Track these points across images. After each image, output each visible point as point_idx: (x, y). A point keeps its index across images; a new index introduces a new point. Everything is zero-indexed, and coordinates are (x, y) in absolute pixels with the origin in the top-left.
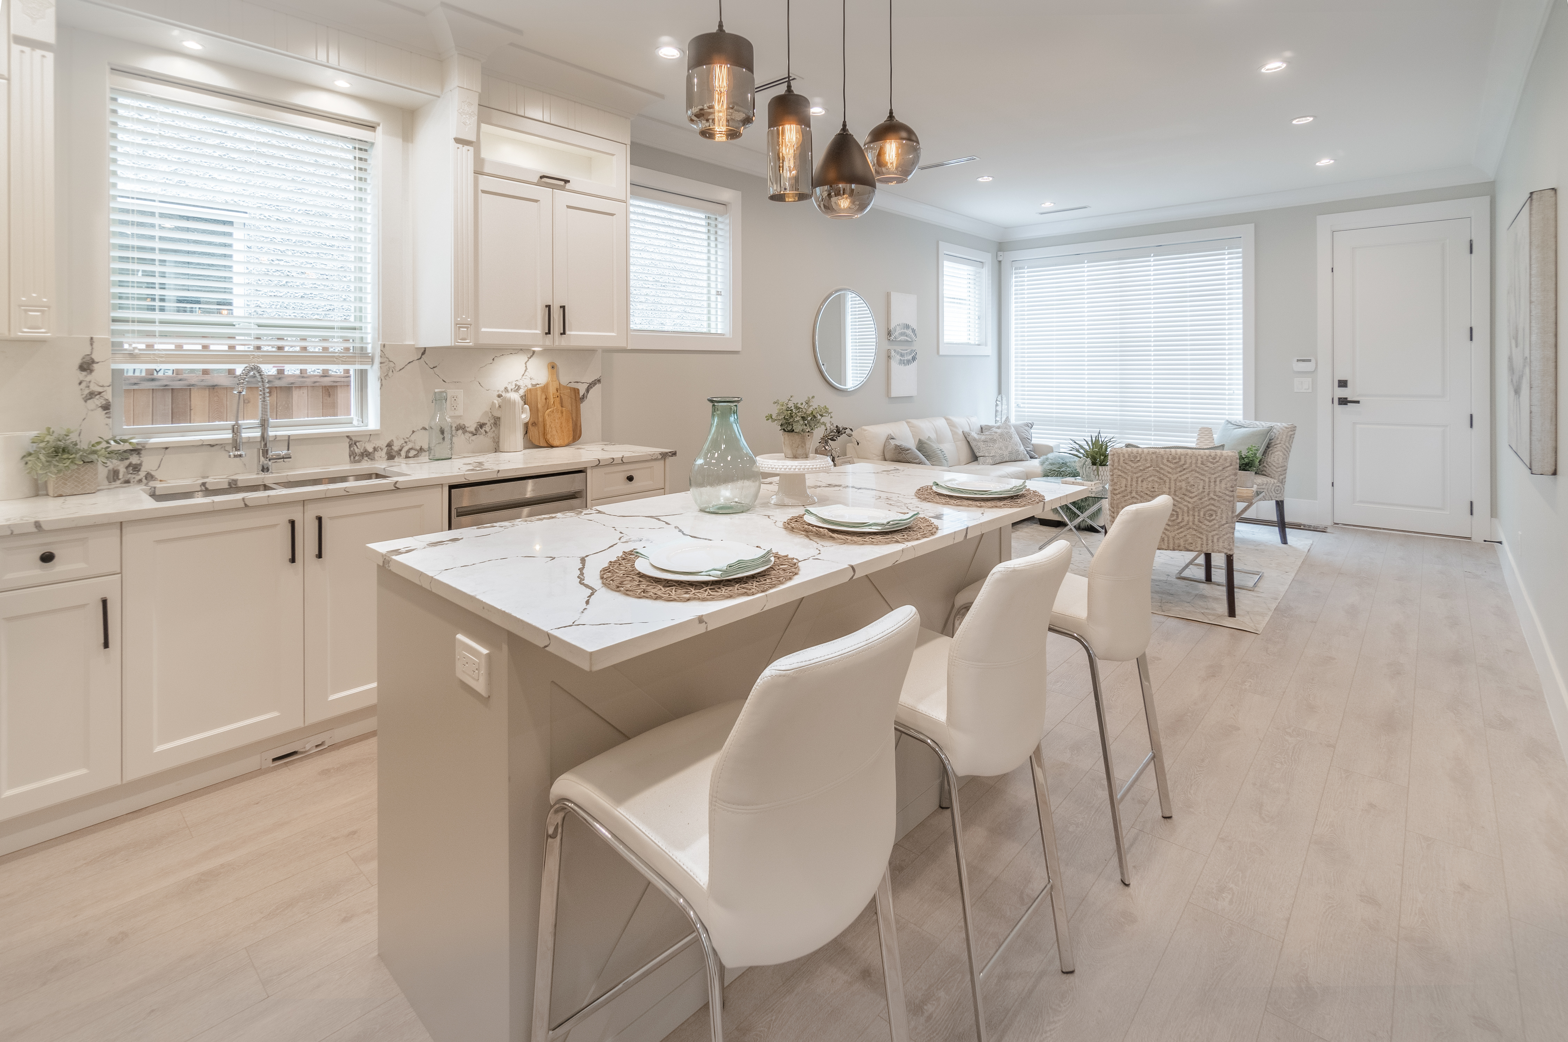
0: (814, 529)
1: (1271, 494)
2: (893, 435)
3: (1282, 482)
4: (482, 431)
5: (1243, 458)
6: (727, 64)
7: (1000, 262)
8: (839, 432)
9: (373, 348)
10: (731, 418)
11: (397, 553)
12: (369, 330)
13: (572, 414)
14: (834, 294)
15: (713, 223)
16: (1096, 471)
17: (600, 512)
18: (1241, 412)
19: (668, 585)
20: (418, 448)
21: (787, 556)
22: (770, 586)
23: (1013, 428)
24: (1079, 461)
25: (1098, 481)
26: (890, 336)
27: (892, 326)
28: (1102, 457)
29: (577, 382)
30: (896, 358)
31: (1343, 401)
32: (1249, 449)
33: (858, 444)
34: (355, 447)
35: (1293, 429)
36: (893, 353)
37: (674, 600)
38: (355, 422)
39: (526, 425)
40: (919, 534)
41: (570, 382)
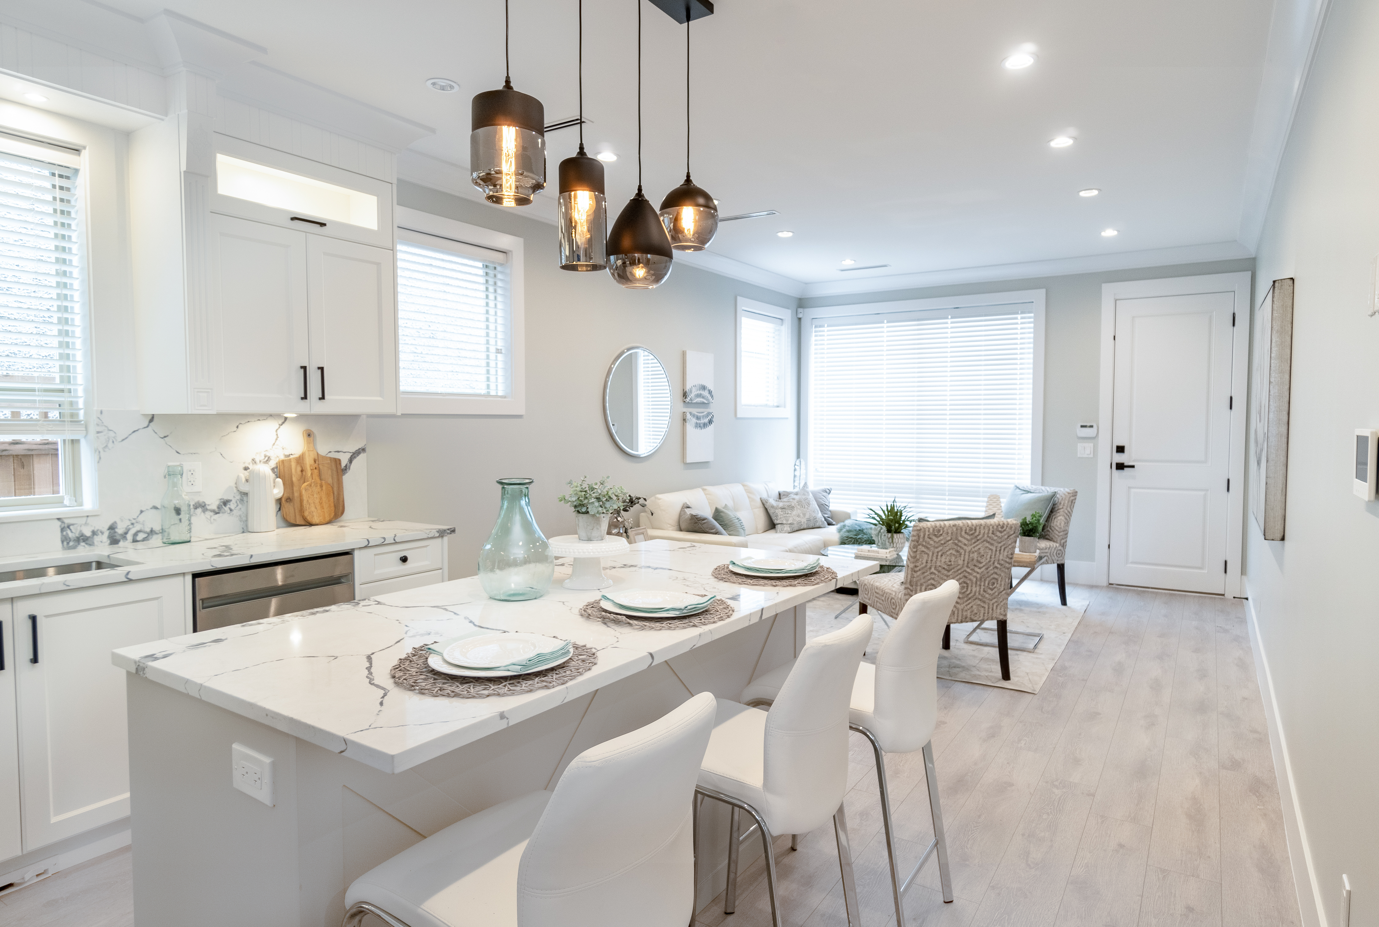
0: (612, 616)
1: (1053, 558)
2: (688, 503)
3: (1063, 546)
4: (226, 509)
5: (1028, 525)
6: (516, 127)
7: (800, 319)
8: (632, 502)
9: (85, 413)
10: (522, 501)
11: (153, 659)
12: (80, 392)
13: (333, 488)
14: (625, 352)
15: (491, 273)
16: (891, 539)
17: (379, 603)
18: (1029, 477)
19: (465, 681)
20: (148, 530)
21: (585, 646)
22: (570, 678)
23: (811, 495)
24: (875, 528)
25: (893, 549)
26: (686, 398)
27: (688, 388)
28: (897, 525)
29: (338, 452)
30: (692, 421)
31: (1120, 466)
32: (1033, 516)
33: (652, 514)
34: (69, 532)
35: (1075, 494)
36: (688, 416)
37: (474, 697)
38: (66, 502)
39: (279, 501)
40: (715, 618)
41: (330, 452)
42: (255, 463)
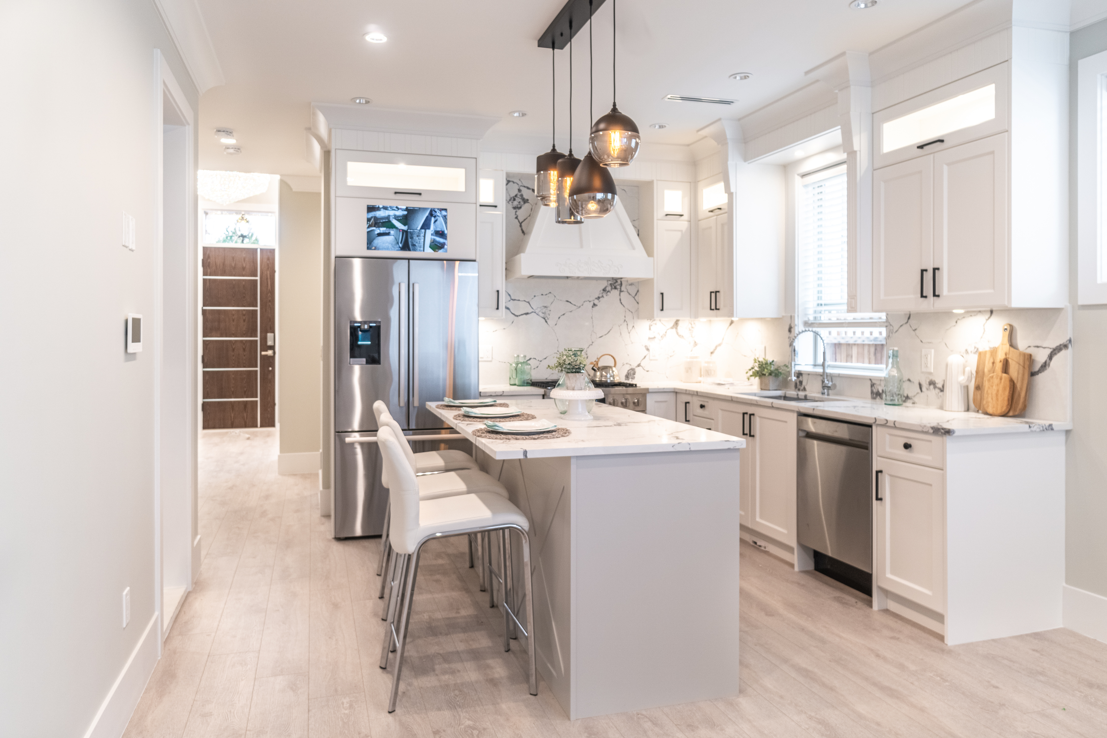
20: (906, 395)
29: (1038, 347)
34: (874, 388)
41: (1030, 347)
42: (968, 353)
